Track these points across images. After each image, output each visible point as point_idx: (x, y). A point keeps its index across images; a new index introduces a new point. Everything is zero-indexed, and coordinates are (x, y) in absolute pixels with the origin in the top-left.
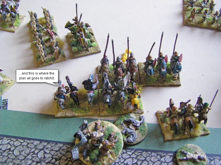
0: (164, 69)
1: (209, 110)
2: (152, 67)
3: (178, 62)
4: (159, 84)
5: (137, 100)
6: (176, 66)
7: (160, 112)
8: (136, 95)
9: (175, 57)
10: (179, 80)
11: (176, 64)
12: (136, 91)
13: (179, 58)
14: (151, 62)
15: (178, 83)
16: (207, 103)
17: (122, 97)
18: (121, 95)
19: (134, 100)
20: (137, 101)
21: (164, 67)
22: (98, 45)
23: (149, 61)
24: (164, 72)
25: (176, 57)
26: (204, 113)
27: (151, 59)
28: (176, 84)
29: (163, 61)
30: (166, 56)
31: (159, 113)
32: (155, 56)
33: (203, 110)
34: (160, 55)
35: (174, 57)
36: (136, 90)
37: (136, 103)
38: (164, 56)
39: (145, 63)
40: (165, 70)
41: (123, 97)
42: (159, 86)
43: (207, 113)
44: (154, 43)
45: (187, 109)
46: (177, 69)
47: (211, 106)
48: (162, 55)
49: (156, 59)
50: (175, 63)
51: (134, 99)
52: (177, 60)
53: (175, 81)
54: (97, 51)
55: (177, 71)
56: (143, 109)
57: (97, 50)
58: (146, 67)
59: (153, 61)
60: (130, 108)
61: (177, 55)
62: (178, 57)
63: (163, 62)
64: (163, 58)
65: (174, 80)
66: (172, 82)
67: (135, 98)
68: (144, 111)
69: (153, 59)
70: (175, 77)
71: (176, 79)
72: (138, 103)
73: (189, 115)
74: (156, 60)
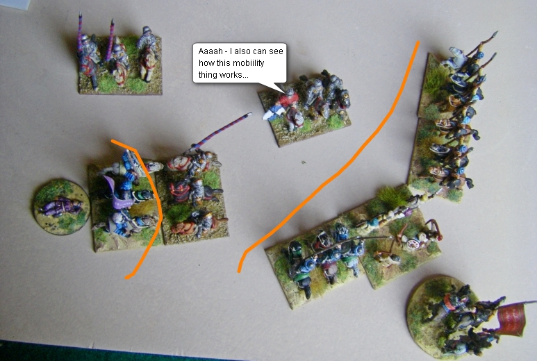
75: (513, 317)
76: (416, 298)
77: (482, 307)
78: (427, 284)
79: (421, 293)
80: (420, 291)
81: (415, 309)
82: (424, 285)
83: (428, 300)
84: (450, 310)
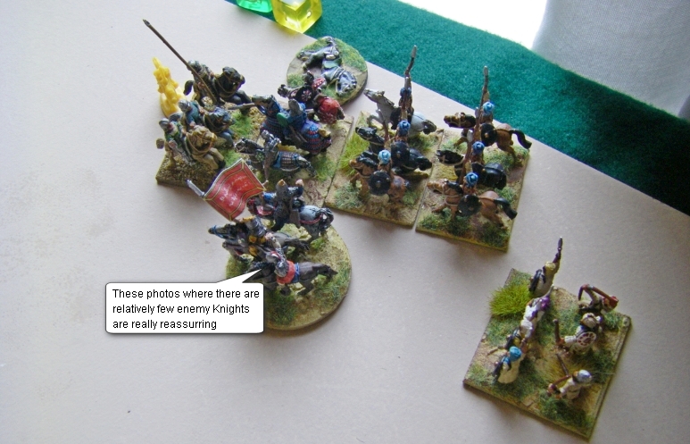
75: (229, 192)
76: (316, 315)
77: (251, 237)
78: (287, 324)
79: (304, 317)
80: (303, 320)
81: (328, 300)
82: (292, 327)
83: (303, 302)
84: (295, 262)
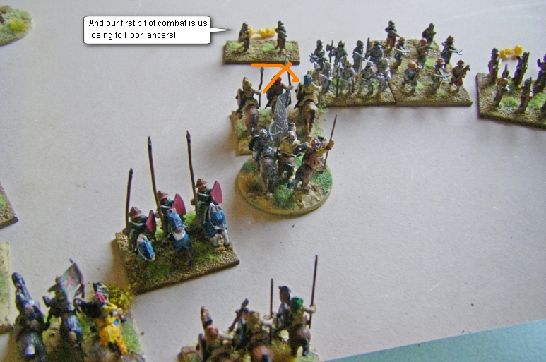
0: (178, 232)
1: (313, 315)
2: (145, 237)
3: (212, 204)
4: (182, 275)
5: (113, 332)
6: (210, 216)
7: (189, 348)
8: (107, 316)
9: (201, 194)
10: (231, 250)
11: (210, 212)
12: (105, 307)
13: (212, 193)
14: (141, 224)
15: (229, 260)
16: (297, 299)
17: (70, 330)
18: (68, 327)
19: (105, 332)
20: (114, 335)
21: (176, 228)
22: (8, 204)
23: (136, 222)
24: (182, 240)
25: (203, 193)
26: (299, 326)
27: (139, 215)
28: (225, 262)
29: (171, 212)
30: (176, 197)
31: (187, 354)
32: (147, 206)
33: (295, 317)
34: (160, 198)
35: (198, 195)
36: (103, 304)
37: (112, 340)
38: (171, 198)
39: (126, 232)
40: (183, 234)
41: (75, 331)
42: (183, 280)
43: (309, 323)
44: (131, 172)
45: (248, 327)
46: (215, 225)
47: (314, 303)
48: (166, 198)
49: (151, 212)
50: (206, 208)
51: (105, 329)
52: (209, 200)
53: (221, 257)
54: (5, 220)
55: (217, 228)
56: (140, 353)
57: (6, 217)
58: (133, 241)
59: (144, 220)
60: (105, 355)
61: (205, 187)
62: (209, 192)
63: (171, 215)
64: (171, 204)
65: (219, 254)
66: (213, 260)
67: (105, 326)
68: (144, 356)
69: (146, 214)
70: (219, 246)
71: (222, 250)
72: (119, 338)
73: (261, 341)
74: (153, 216)
